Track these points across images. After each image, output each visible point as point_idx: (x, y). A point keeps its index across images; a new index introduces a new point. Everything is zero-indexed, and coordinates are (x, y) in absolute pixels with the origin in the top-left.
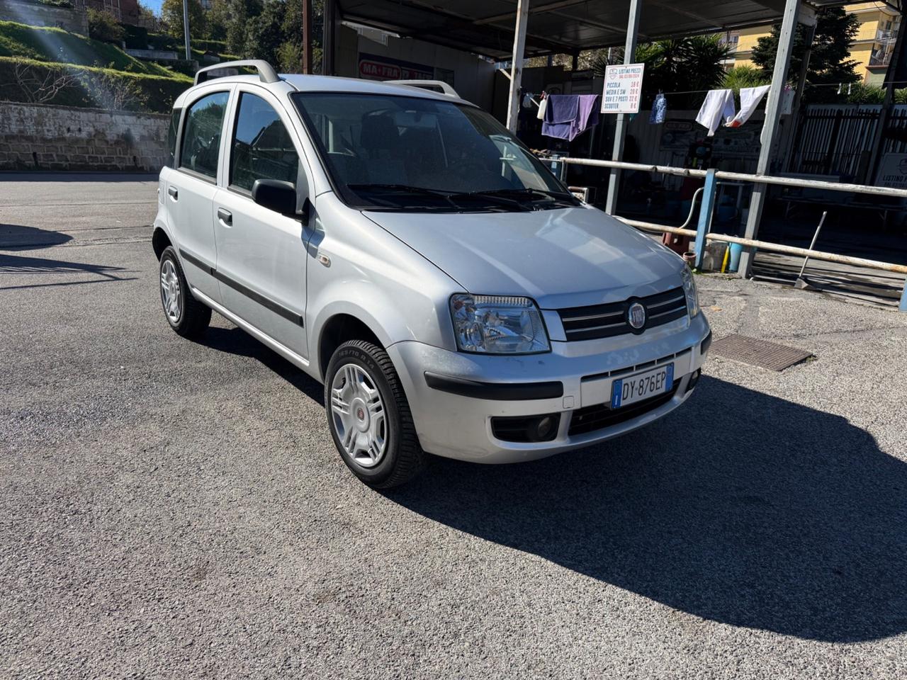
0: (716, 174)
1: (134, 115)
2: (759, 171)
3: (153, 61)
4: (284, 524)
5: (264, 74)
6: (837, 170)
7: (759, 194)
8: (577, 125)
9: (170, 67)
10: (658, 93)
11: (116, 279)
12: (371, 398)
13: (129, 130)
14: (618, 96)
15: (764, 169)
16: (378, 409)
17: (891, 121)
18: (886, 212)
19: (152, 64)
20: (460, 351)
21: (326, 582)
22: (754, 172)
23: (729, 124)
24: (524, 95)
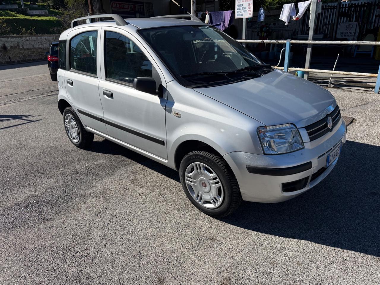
0: (291, 42)
1: (5, 37)
2: (309, 38)
3: (7, 10)
4: (185, 244)
5: (118, 21)
6: (321, 32)
7: (310, 49)
8: (224, 25)
9: (16, 12)
10: (261, 8)
11: (31, 121)
12: (212, 178)
13: (4, 45)
14: (242, 10)
15: (312, 38)
16: (217, 183)
17: (341, 9)
18: (344, 48)
19: (7, 11)
20: (265, 154)
21: (221, 273)
22: (307, 39)
23: (294, 19)
24: (198, 13)
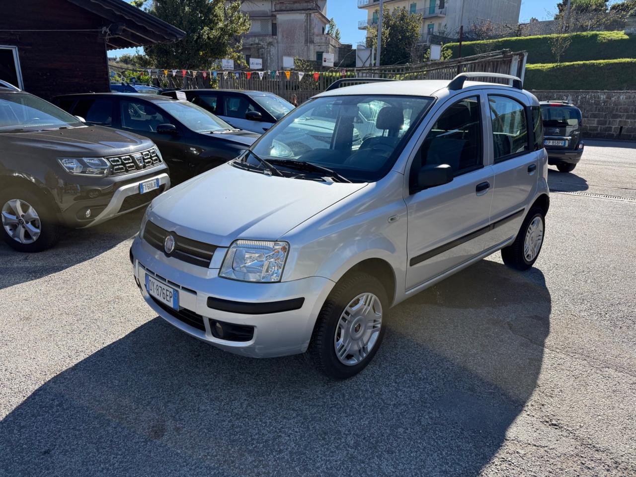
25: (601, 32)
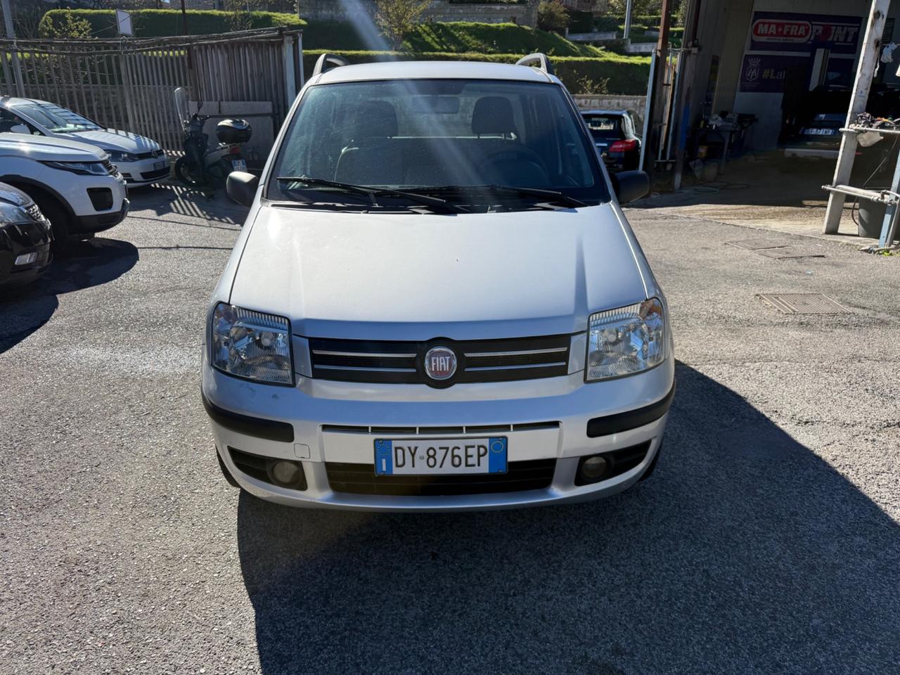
3: (588, 44)
24: (885, 46)
25: (275, 14)
